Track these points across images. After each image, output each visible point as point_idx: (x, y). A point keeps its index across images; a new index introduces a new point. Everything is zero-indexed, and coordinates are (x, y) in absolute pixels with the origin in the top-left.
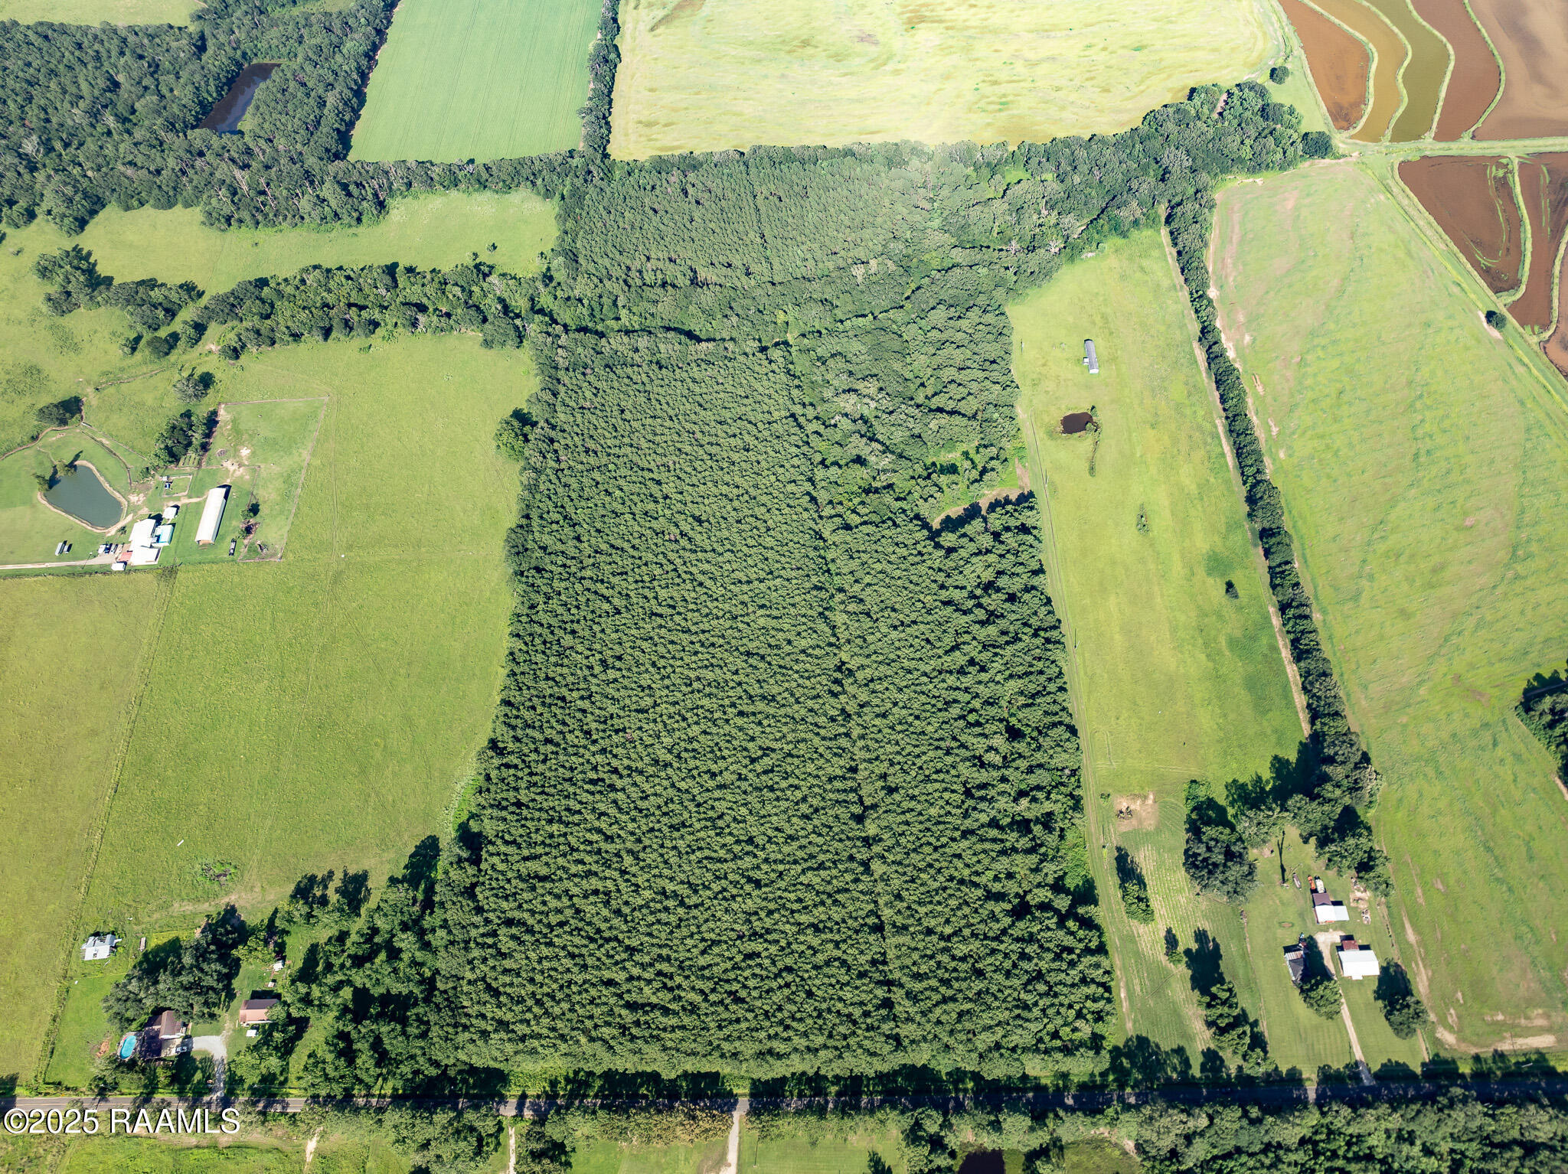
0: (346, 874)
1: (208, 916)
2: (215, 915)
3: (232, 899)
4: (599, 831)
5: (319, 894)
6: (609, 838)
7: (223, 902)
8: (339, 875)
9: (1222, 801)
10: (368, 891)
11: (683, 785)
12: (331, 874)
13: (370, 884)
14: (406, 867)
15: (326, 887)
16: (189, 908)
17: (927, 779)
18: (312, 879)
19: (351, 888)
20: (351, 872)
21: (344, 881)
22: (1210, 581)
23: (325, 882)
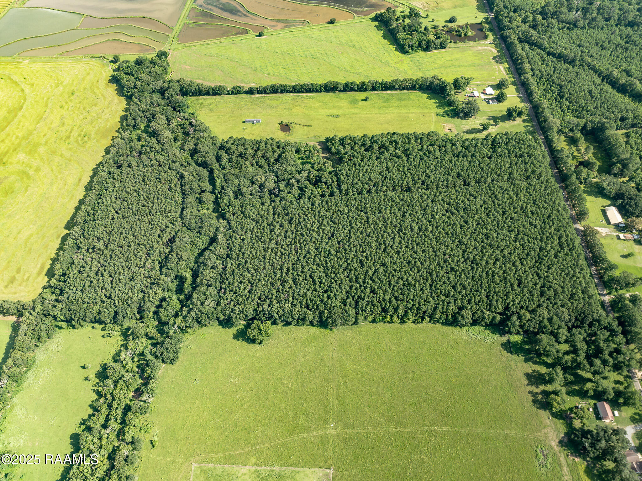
0: (528, 385)
1: (568, 456)
2: (566, 452)
3: (554, 444)
4: (494, 264)
5: (540, 396)
6: (497, 260)
7: (557, 449)
8: (530, 388)
9: (444, 111)
10: (534, 371)
11: (469, 236)
12: (530, 392)
13: (530, 371)
14: (518, 355)
15: (537, 393)
16: (565, 469)
17: (455, 165)
18: (534, 401)
19: (533, 380)
20: (526, 382)
21: (532, 385)
22: (360, 104)
23: (535, 395)
